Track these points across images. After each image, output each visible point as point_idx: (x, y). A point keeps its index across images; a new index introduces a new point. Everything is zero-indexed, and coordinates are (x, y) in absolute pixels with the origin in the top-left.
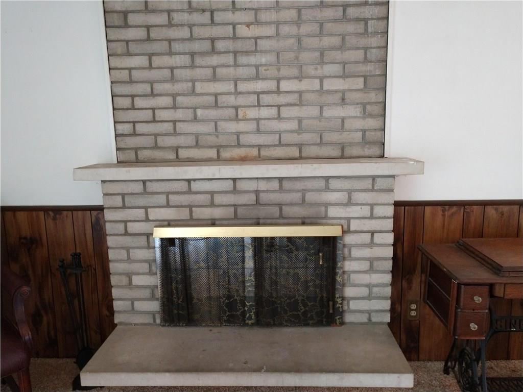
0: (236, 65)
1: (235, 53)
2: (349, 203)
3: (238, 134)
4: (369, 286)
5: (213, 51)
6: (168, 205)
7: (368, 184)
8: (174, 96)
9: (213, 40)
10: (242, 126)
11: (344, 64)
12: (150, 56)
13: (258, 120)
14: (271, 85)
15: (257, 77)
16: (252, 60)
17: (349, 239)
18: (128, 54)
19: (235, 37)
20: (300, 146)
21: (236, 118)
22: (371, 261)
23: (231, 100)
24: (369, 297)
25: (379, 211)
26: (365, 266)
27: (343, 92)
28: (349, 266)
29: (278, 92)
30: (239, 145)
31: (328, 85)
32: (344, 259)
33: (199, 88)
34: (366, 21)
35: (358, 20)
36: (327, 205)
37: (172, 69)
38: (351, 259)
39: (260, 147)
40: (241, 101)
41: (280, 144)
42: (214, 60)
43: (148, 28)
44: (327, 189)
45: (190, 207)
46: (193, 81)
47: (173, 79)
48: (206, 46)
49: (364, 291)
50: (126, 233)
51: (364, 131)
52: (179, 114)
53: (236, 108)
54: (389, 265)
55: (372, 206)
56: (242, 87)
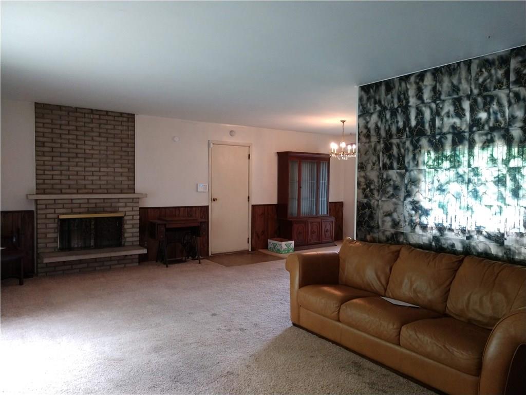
0: (85, 162)
1: (85, 158)
2: (126, 206)
3: (85, 185)
4: (132, 233)
5: (77, 157)
6: (63, 208)
7: (131, 200)
8: (61, 171)
9: (77, 154)
10: (86, 182)
11: (122, 164)
12: (53, 157)
13: (92, 180)
14: (97, 169)
15: (93, 166)
16: (90, 161)
17: (126, 218)
18: (44, 156)
19: (85, 153)
20: (107, 189)
21: (85, 179)
22: (133, 225)
23: (83, 173)
24: (133, 237)
25: (135, 209)
26: (131, 226)
27: (122, 172)
28: (126, 226)
29: (100, 171)
30: (85, 188)
31: (117, 170)
32: (124, 224)
33: (71, 168)
34: (128, 152)
35: (125, 151)
36: (119, 207)
37: (61, 162)
38: (126, 224)
39: (93, 189)
40: (87, 174)
41: (100, 188)
42: (77, 160)
43: (52, 148)
44: (119, 202)
45: (72, 208)
46: (69, 166)
47: (61, 165)
48: (74, 155)
49: (131, 235)
50: (46, 218)
51: (128, 185)
52: (63, 177)
53: (85, 176)
54: (138, 226)
55: (133, 207)
56: (87, 169)
